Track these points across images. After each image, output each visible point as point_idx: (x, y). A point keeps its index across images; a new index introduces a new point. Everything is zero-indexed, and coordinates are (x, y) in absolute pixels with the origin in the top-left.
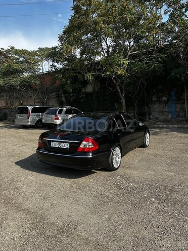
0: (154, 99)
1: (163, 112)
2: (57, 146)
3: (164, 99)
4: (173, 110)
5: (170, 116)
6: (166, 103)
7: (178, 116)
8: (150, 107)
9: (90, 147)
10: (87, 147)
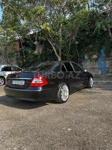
0: (86, 57)
1: (93, 69)
2: (17, 84)
3: (95, 56)
4: (103, 67)
5: (100, 72)
6: (96, 60)
7: (108, 72)
8: (82, 65)
9: (40, 83)
10: (38, 82)
